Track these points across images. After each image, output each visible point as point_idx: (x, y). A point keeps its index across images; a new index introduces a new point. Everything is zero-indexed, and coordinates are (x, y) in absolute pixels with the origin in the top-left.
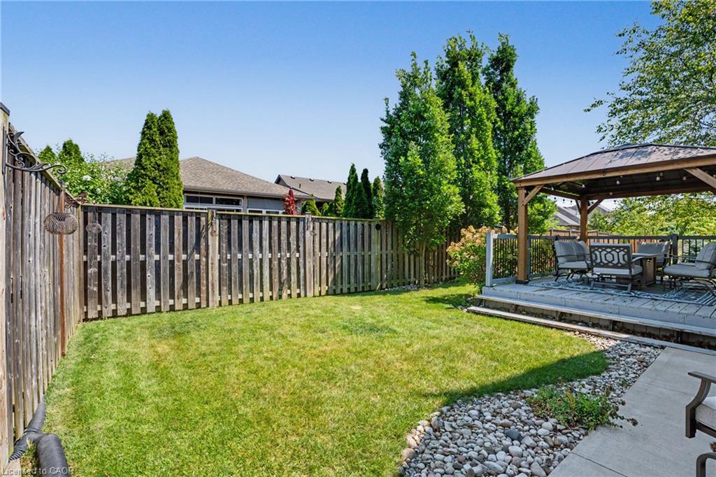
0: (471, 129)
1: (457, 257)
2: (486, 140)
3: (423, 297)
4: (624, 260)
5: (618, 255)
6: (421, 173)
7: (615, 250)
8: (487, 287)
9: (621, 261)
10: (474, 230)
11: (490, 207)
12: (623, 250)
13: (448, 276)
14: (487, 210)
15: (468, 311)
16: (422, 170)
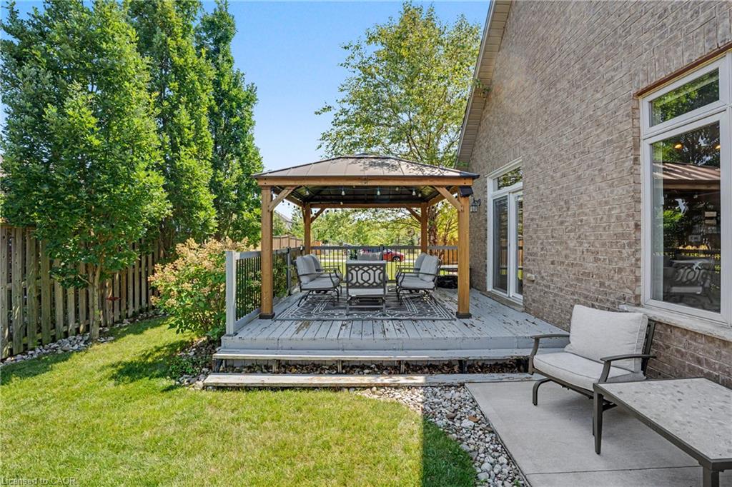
0: (179, 97)
1: (171, 290)
2: (200, 117)
3: (102, 369)
4: (379, 279)
5: (374, 274)
6: (96, 142)
7: (371, 269)
8: (229, 335)
9: (377, 280)
10: (196, 246)
11: (205, 209)
12: (379, 269)
13: (137, 309)
14: (202, 214)
15: (205, 387)
16: (98, 138)
